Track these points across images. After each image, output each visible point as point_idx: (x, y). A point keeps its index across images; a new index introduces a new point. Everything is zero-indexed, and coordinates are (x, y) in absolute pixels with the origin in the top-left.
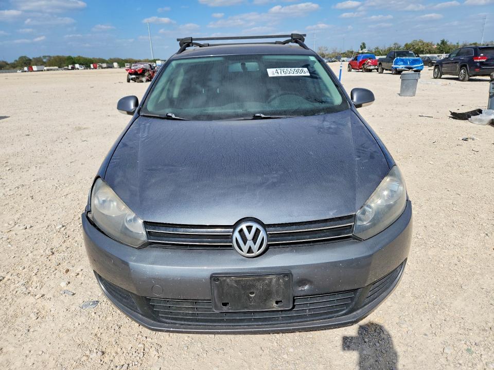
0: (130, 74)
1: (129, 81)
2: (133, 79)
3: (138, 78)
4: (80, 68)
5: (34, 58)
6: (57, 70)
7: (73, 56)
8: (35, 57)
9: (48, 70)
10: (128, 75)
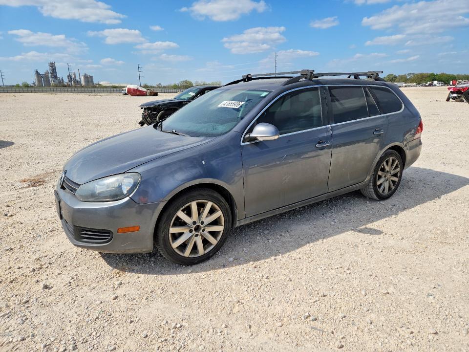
0: (452, 92)
1: (448, 100)
2: (454, 98)
3: (459, 97)
4: (438, 85)
5: (399, 76)
6: (415, 86)
7: (435, 73)
8: (401, 75)
9: (406, 86)
10: (449, 94)
